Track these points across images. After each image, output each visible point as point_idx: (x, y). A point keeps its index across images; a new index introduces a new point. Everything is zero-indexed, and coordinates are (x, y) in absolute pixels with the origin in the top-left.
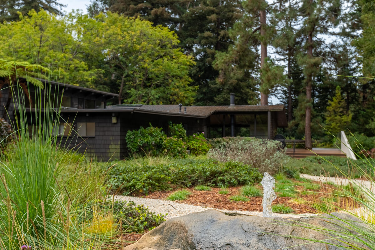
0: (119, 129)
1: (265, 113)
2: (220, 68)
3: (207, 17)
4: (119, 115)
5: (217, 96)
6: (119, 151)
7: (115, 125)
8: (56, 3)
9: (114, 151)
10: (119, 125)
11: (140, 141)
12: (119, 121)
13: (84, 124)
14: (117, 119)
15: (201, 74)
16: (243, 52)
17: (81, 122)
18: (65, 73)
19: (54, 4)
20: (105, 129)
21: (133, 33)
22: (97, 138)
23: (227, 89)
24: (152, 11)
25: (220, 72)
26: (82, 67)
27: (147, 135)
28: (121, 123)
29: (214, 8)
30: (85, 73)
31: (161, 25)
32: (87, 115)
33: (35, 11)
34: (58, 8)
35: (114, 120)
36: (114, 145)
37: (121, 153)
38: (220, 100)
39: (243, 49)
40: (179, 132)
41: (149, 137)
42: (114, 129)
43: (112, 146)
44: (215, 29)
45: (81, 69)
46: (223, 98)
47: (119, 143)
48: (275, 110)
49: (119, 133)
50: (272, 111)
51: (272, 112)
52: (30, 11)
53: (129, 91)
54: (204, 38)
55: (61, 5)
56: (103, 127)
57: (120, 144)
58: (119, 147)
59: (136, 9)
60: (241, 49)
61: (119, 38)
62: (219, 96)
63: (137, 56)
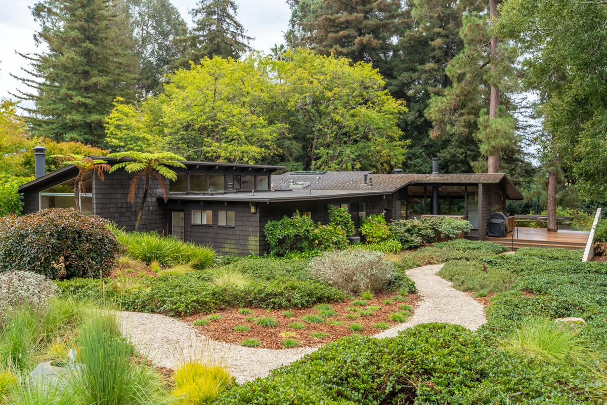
0: (258, 219)
1: (476, 185)
2: (433, 118)
3: (430, 42)
4: (258, 204)
5: (442, 151)
6: (258, 243)
7: (254, 215)
8: (242, 36)
9: (253, 243)
10: (258, 215)
11: (280, 233)
12: (258, 211)
13: (225, 212)
14: (256, 209)
15: (422, 120)
16: (465, 95)
17: (222, 210)
18: (239, 132)
19: (240, 37)
20: (245, 219)
21: (322, 77)
22: (236, 229)
23: (456, 140)
24: (356, 40)
25: (434, 123)
26: (261, 124)
27: (289, 226)
28: (260, 212)
29: (441, 30)
30: (263, 130)
31: (362, 62)
32: (226, 204)
33: (208, 59)
34: (245, 41)
35: (253, 210)
36: (253, 237)
37: (260, 246)
38: (446, 156)
39: (466, 93)
40: (341, 217)
41: (291, 228)
42: (252, 219)
43: (252, 238)
44: (441, 58)
45: (259, 125)
46: (451, 153)
47: (258, 235)
48: (488, 182)
49: (258, 224)
50: (484, 182)
51: (484, 185)
52: (202, 59)
53: (317, 151)
54: (426, 72)
55: (249, 38)
56: (243, 216)
57: (260, 236)
58: (258, 239)
59: (336, 37)
60: (462, 92)
61: (306, 84)
62: (445, 150)
63: (329, 106)
